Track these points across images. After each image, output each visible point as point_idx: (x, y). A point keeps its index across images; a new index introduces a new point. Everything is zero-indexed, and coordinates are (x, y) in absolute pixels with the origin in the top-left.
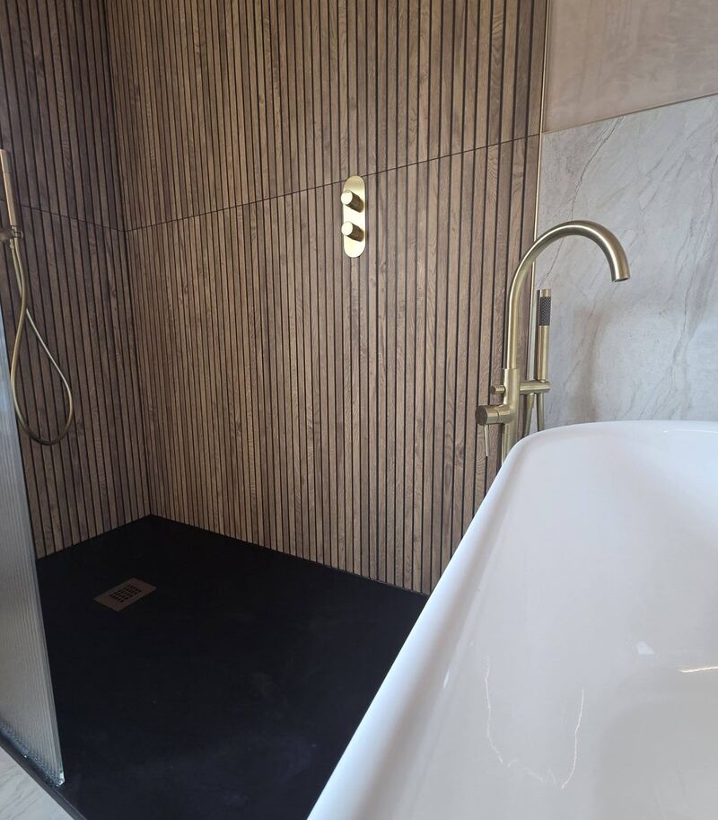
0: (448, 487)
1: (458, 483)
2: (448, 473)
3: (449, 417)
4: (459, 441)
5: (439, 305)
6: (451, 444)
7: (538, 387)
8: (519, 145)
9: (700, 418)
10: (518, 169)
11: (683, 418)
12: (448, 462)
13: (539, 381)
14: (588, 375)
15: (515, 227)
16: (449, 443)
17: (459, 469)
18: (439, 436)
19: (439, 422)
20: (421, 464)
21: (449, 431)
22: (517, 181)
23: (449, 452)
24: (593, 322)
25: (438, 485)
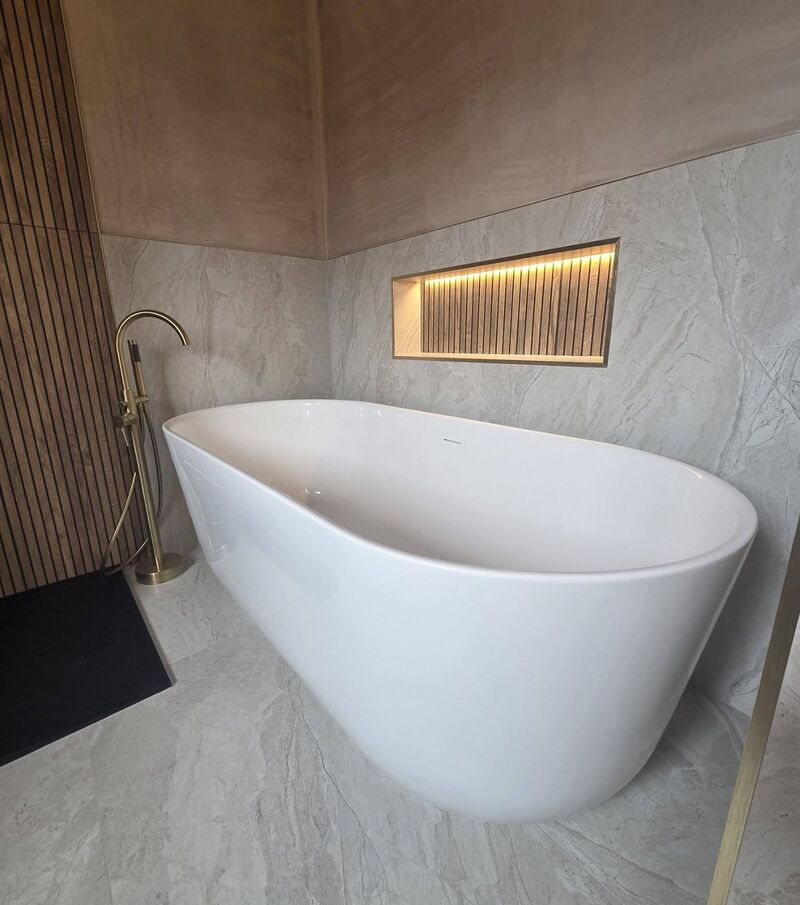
0: (82, 484)
1: (91, 479)
2: (80, 475)
3: (70, 431)
4: (84, 447)
5: (39, 345)
6: (77, 451)
7: (144, 399)
8: (85, 237)
9: (221, 405)
10: (87, 253)
11: (216, 406)
12: (78, 466)
13: (142, 396)
14: (165, 388)
15: (95, 293)
16: (75, 451)
17: (89, 469)
18: (64, 447)
19: (61, 437)
20: (52, 475)
21: (73, 441)
22: (89, 261)
23: (77, 458)
24: (162, 359)
25: (72, 485)
